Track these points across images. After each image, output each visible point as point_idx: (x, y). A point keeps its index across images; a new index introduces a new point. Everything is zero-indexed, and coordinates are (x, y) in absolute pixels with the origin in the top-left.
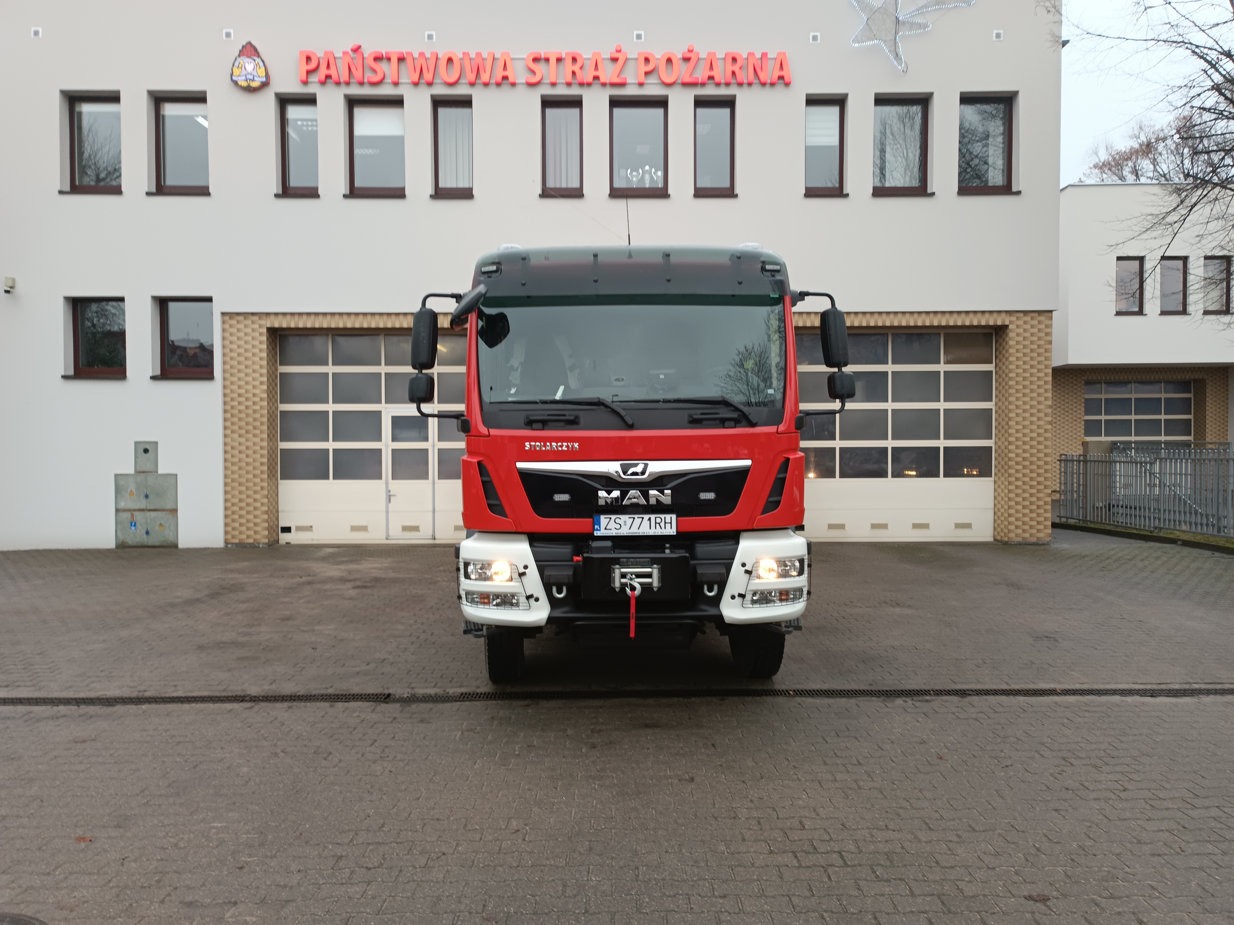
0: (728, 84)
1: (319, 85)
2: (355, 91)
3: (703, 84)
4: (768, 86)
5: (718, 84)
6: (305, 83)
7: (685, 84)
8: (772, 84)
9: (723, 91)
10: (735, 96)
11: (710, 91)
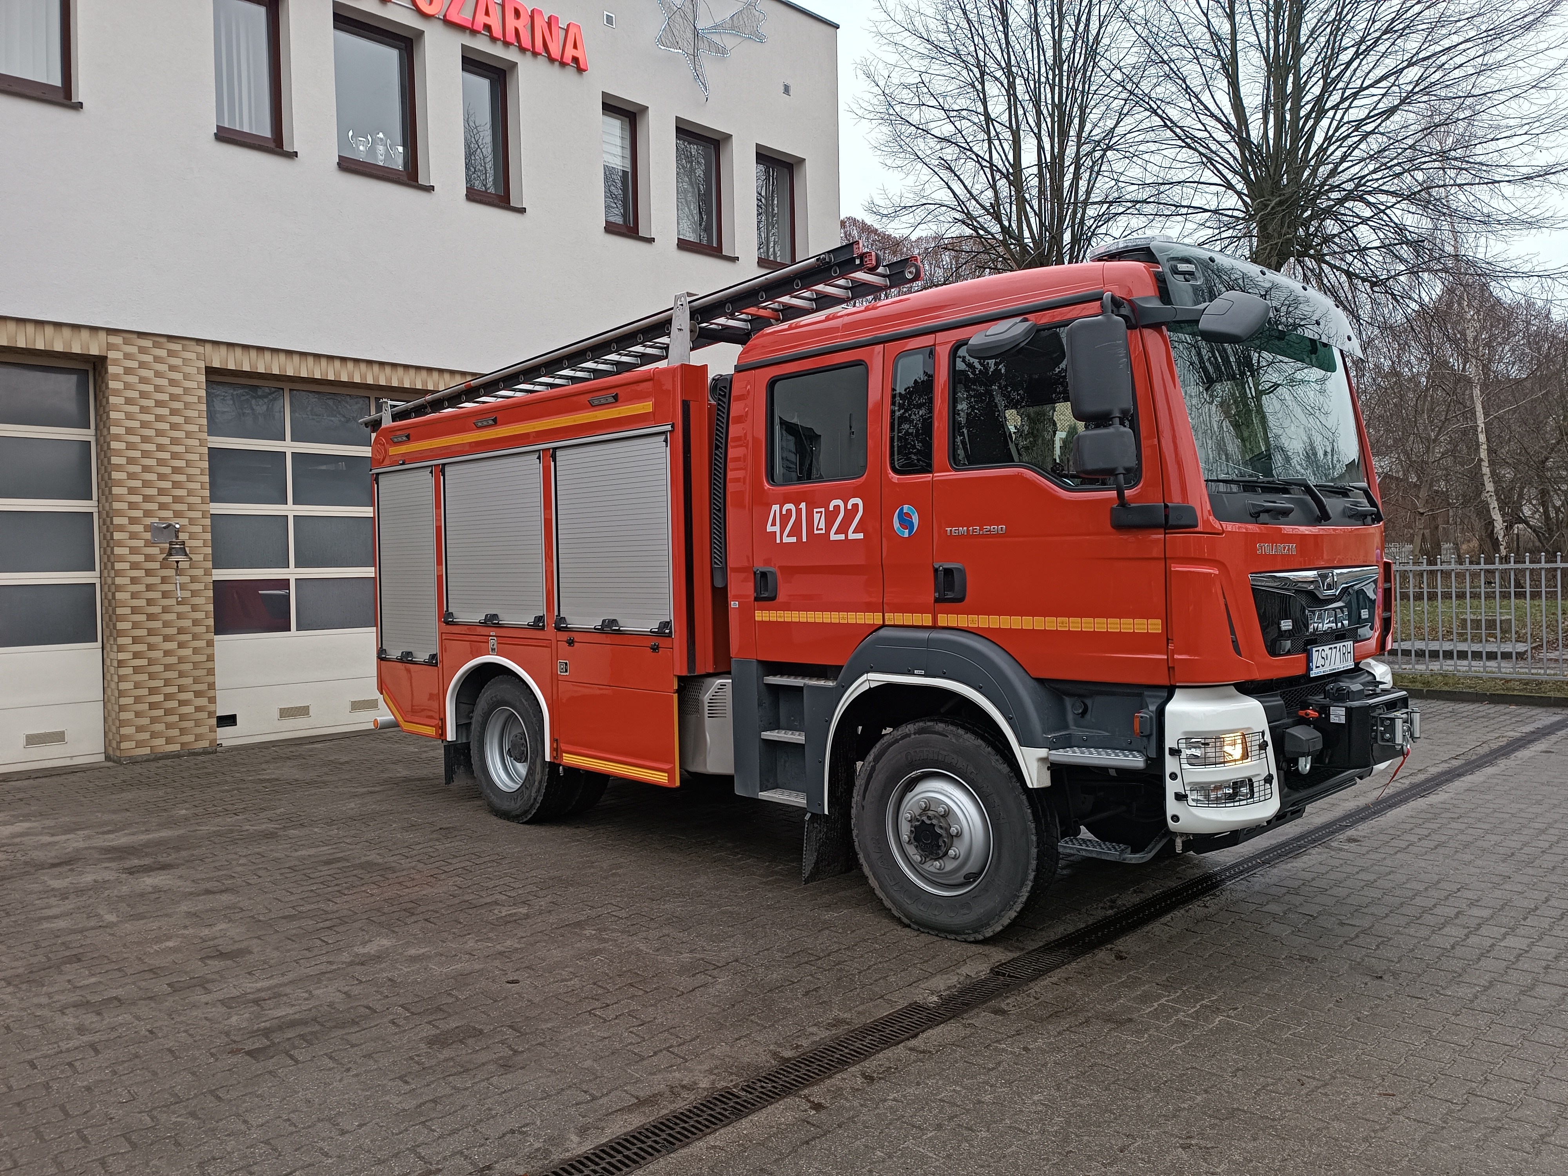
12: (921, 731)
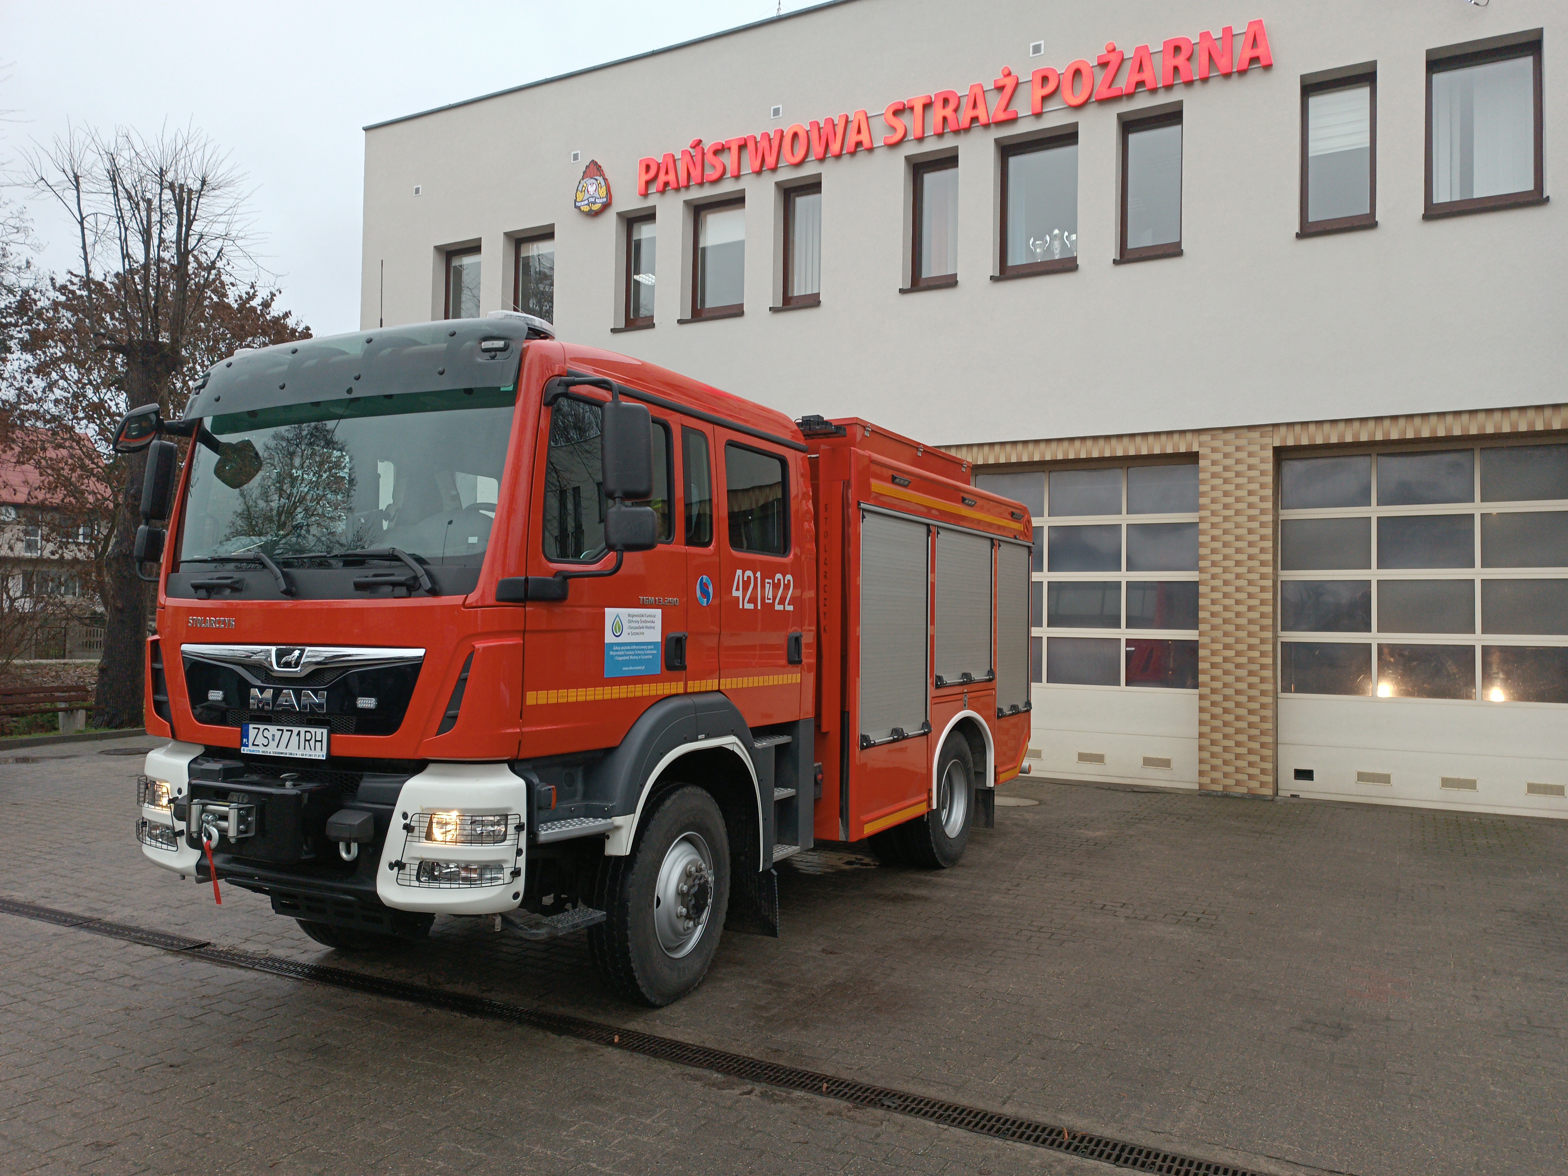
0: (1169, 87)
1: (658, 195)
2: (695, 194)
3: (1130, 96)
4: (1235, 77)
5: (1154, 91)
6: (645, 195)
7: (1103, 101)
8: (1242, 72)
9: (1163, 99)
10: (1180, 103)
11: (1142, 102)
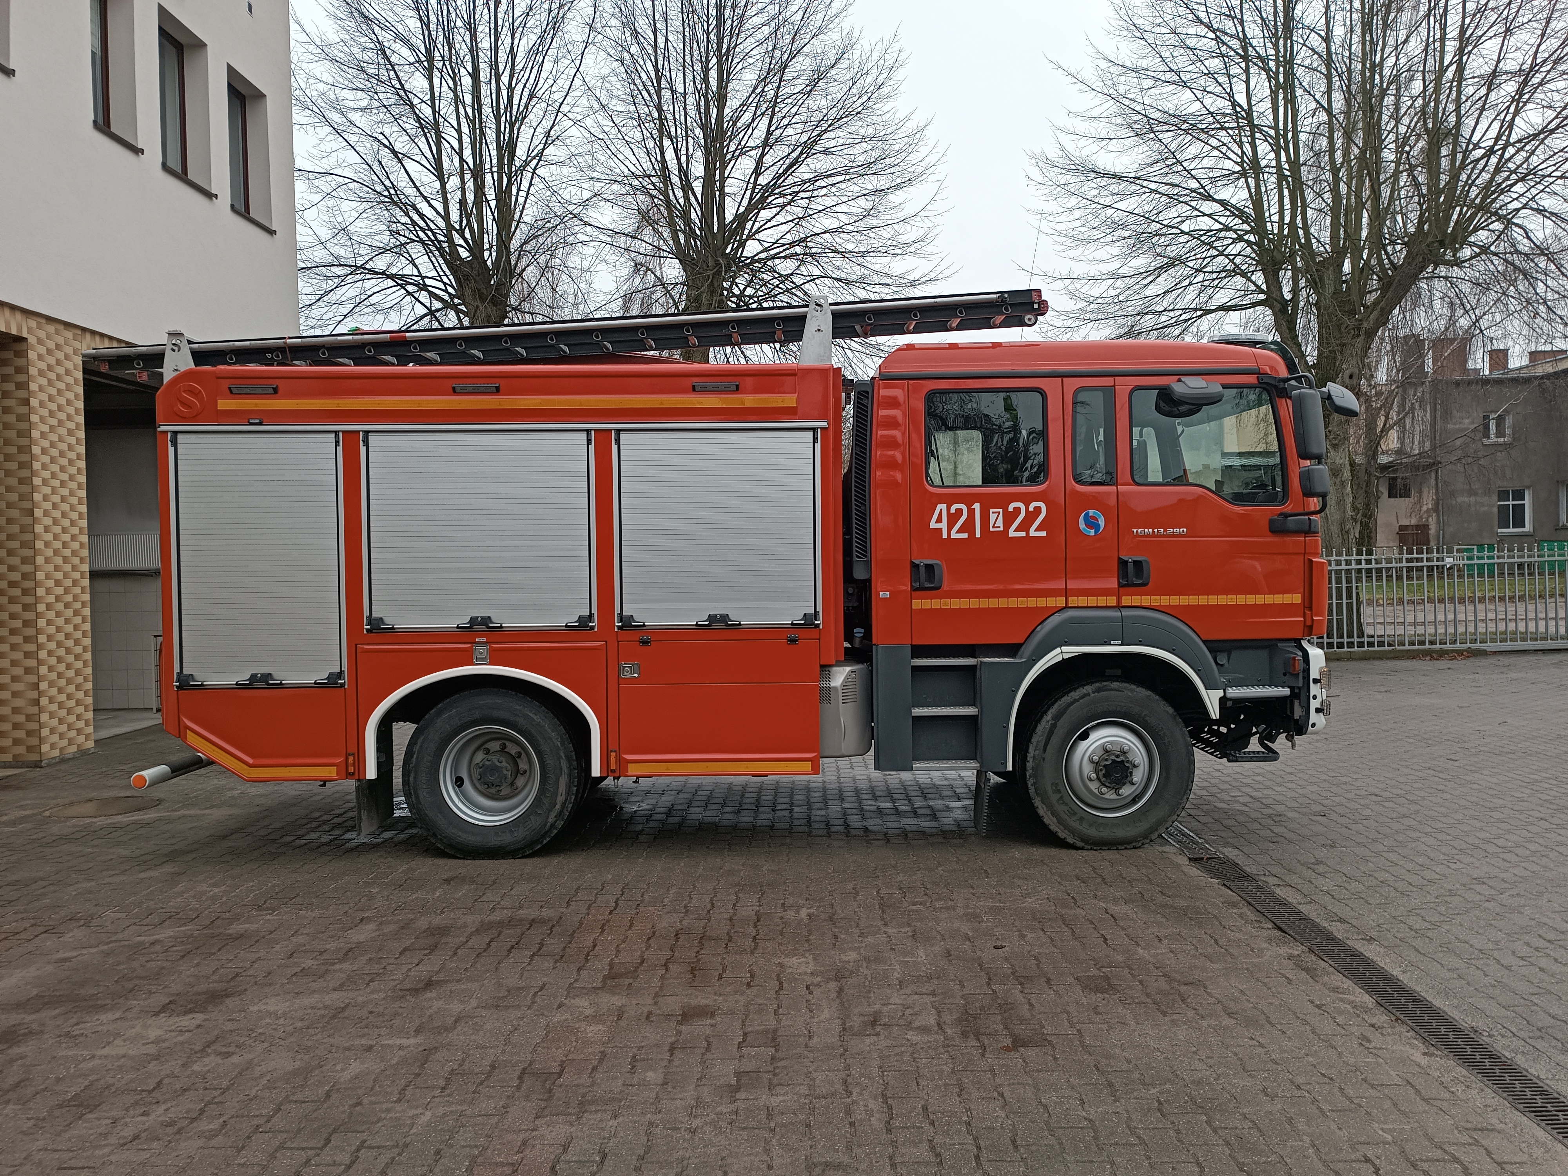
12: (1098, 690)
